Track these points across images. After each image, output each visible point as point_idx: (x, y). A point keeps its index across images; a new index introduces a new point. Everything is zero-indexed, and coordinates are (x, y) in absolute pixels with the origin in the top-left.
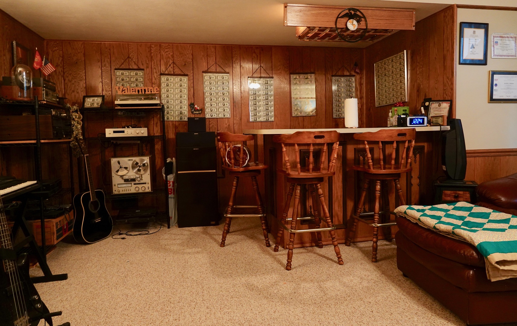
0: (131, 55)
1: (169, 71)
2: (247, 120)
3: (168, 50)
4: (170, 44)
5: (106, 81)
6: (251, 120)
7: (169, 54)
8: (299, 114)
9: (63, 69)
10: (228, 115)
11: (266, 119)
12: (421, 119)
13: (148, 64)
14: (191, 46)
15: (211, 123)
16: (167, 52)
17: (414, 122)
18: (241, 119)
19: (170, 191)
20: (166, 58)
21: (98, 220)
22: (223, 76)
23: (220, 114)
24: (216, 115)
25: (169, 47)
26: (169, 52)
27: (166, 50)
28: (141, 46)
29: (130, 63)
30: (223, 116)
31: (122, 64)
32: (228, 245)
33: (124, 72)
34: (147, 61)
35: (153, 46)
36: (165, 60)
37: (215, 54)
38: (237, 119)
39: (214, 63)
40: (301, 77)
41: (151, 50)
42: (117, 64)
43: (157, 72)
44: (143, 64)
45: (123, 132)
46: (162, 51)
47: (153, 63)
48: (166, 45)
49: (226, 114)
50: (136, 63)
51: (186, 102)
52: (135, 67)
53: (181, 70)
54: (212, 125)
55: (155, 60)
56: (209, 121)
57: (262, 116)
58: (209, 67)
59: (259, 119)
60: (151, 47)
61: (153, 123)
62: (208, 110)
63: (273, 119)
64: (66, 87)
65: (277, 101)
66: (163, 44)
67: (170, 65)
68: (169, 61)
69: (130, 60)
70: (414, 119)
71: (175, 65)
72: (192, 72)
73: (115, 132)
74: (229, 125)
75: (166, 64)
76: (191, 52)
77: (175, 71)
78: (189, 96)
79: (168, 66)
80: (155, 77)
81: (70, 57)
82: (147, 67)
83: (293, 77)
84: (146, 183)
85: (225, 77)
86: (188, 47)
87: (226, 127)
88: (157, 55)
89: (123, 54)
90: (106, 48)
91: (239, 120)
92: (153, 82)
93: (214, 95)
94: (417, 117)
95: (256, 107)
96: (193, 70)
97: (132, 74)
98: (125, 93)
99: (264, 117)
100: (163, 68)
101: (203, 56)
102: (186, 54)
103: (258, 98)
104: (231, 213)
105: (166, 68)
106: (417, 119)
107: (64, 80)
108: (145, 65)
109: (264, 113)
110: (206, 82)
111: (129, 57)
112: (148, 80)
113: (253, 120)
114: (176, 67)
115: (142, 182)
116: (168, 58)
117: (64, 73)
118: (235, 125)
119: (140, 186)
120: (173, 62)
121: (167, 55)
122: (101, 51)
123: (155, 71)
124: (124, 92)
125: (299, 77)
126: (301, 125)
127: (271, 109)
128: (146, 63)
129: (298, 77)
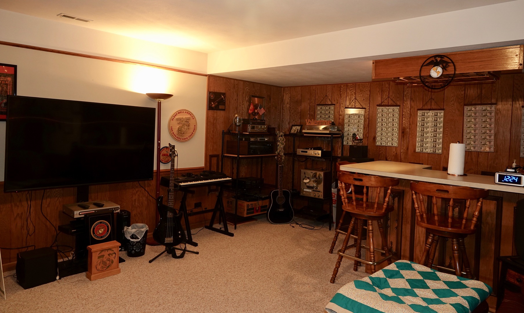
0: (327, 94)
1: (351, 105)
2: (414, 150)
3: (352, 88)
4: (354, 84)
5: (312, 113)
6: (417, 150)
7: (353, 91)
8: (472, 148)
9: (290, 105)
10: (396, 144)
11: (433, 151)
12: (516, 177)
13: (338, 100)
14: (369, 84)
15: (381, 150)
16: (351, 90)
17: (506, 179)
18: (408, 149)
19: (334, 202)
20: (350, 95)
21: (281, 210)
22: (393, 108)
23: (389, 143)
24: (385, 144)
25: (353, 86)
26: (353, 90)
27: (351, 89)
28: (334, 87)
29: (327, 100)
30: (391, 145)
31: (322, 101)
32: (334, 253)
33: (322, 107)
34: (338, 98)
35: (342, 86)
36: (349, 97)
37: (388, 89)
38: (404, 148)
39: (387, 97)
40: (477, 108)
41: (341, 89)
42: (319, 101)
43: (344, 106)
44: (334, 101)
45: (306, 152)
46: (348, 90)
47: (341, 99)
48: (351, 85)
49: (394, 143)
50: (331, 99)
51: (362, 130)
52: (330, 103)
53: (361, 104)
54: (382, 151)
55: (343, 98)
56: (380, 148)
57: (429, 148)
58: (383, 101)
59: (425, 150)
60: (341, 87)
61: (337, 146)
62: (379, 138)
63: (440, 151)
64: (290, 117)
65: (447, 134)
66: (349, 84)
67: (353, 101)
68: (352, 97)
69: (327, 97)
70: (506, 176)
71: (356, 100)
72: (369, 105)
73: (302, 152)
74: (396, 153)
75: (350, 100)
76: (369, 89)
77: (356, 106)
78: (365, 126)
79: (352, 101)
80: (342, 110)
81: (294, 98)
82: (337, 103)
83: (467, 109)
84: (320, 192)
85: (395, 109)
86: (367, 85)
87: (394, 155)
88: (344, 92)
89: (323, 94)
90: (314, 90)
91: (406, 149)
92: (340, 114)
93: (385, 125)
94: (510, 175)
95: (423, 138)
96: (369, 104)
97: (327, 108)
98: (310, 125)
99: (431, 149)
100: (348, 103)
101: (378, 92)
102: (365, 91)
103: (426, 129)
104: (339, 230)
105: (350, 102)
106: (510, 176)
107: (290, 113)
108: (336, 101)
109: (431, 145)
110: (379, 114)
111: (326, 96)
112: (337, 112)
113: (419, 151)
114: (357, 102)
115: (317, 190)
116: (352, 95)
117: (290, 108)
118: (402, 154)
119: (316, 193)
120: (355, 98)
121: (351, 92)
122: (310, 92)
123: (342, 106)
124: (310, 123)
125: (475, 109)
126: (474, 160)
127: (439, 141)
128: (337, 100)
129: (473, 109)
